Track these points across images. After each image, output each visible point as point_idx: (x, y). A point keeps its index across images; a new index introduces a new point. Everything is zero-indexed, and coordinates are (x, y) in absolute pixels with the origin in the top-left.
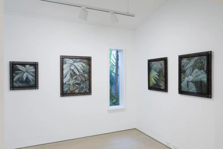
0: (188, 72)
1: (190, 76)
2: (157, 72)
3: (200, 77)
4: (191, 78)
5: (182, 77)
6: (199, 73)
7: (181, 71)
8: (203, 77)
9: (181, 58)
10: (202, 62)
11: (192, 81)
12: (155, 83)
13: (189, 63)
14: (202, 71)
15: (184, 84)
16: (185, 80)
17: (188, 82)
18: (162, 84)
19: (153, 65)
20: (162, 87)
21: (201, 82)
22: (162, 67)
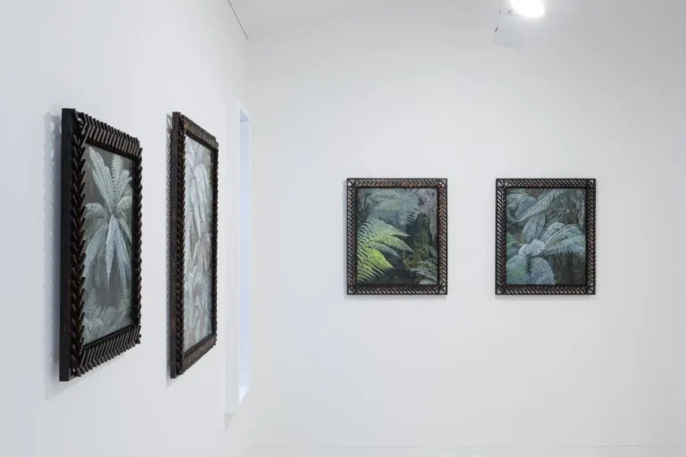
0: (530, 228)
1: (536, 242)
2: (398, 226)
3: (566, 242)
4: (539, 246)
5: (508, 245)
6: (565, 231)
7: (507, 227)
8: (575, 242)
9: (505, 188)
10: (575, 205)
11: (543, 255)
12: (389, 265)
13: (533, 203)
14: (574, 227)
15: (515, 265)
16: (521, 251)
17: (530, 257)
18: (424, 270)
19: (376, 203)
20: (423, 277)
21: (570, 256)
22: (424, 210)
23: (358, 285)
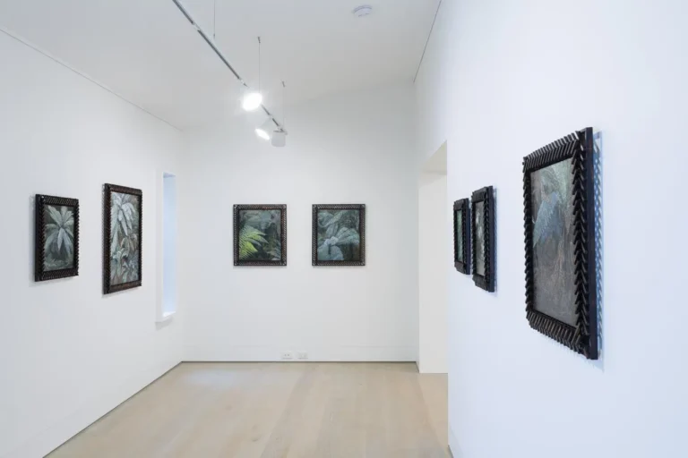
0: (330, 231)
1: (333, 238)
2: (260, 229)
3: (349, 238)
4: (335, 240)
5: (319, 239)
6: (348, 232)
7: (318, 229)
8: (353, 237)
9: (317, 210)
10: (353, 218)
11: (337, 245)
12: (255, 250)
13: (332, 218)
14: (353, 230)
15: (322, 250)
16: (325, 243)
17: (330, 246)
18: (274, 253)
19: (249, 217)
20: (274, 257)
21: (351, 245)
22: (274, 221)
23: (239, 261)
